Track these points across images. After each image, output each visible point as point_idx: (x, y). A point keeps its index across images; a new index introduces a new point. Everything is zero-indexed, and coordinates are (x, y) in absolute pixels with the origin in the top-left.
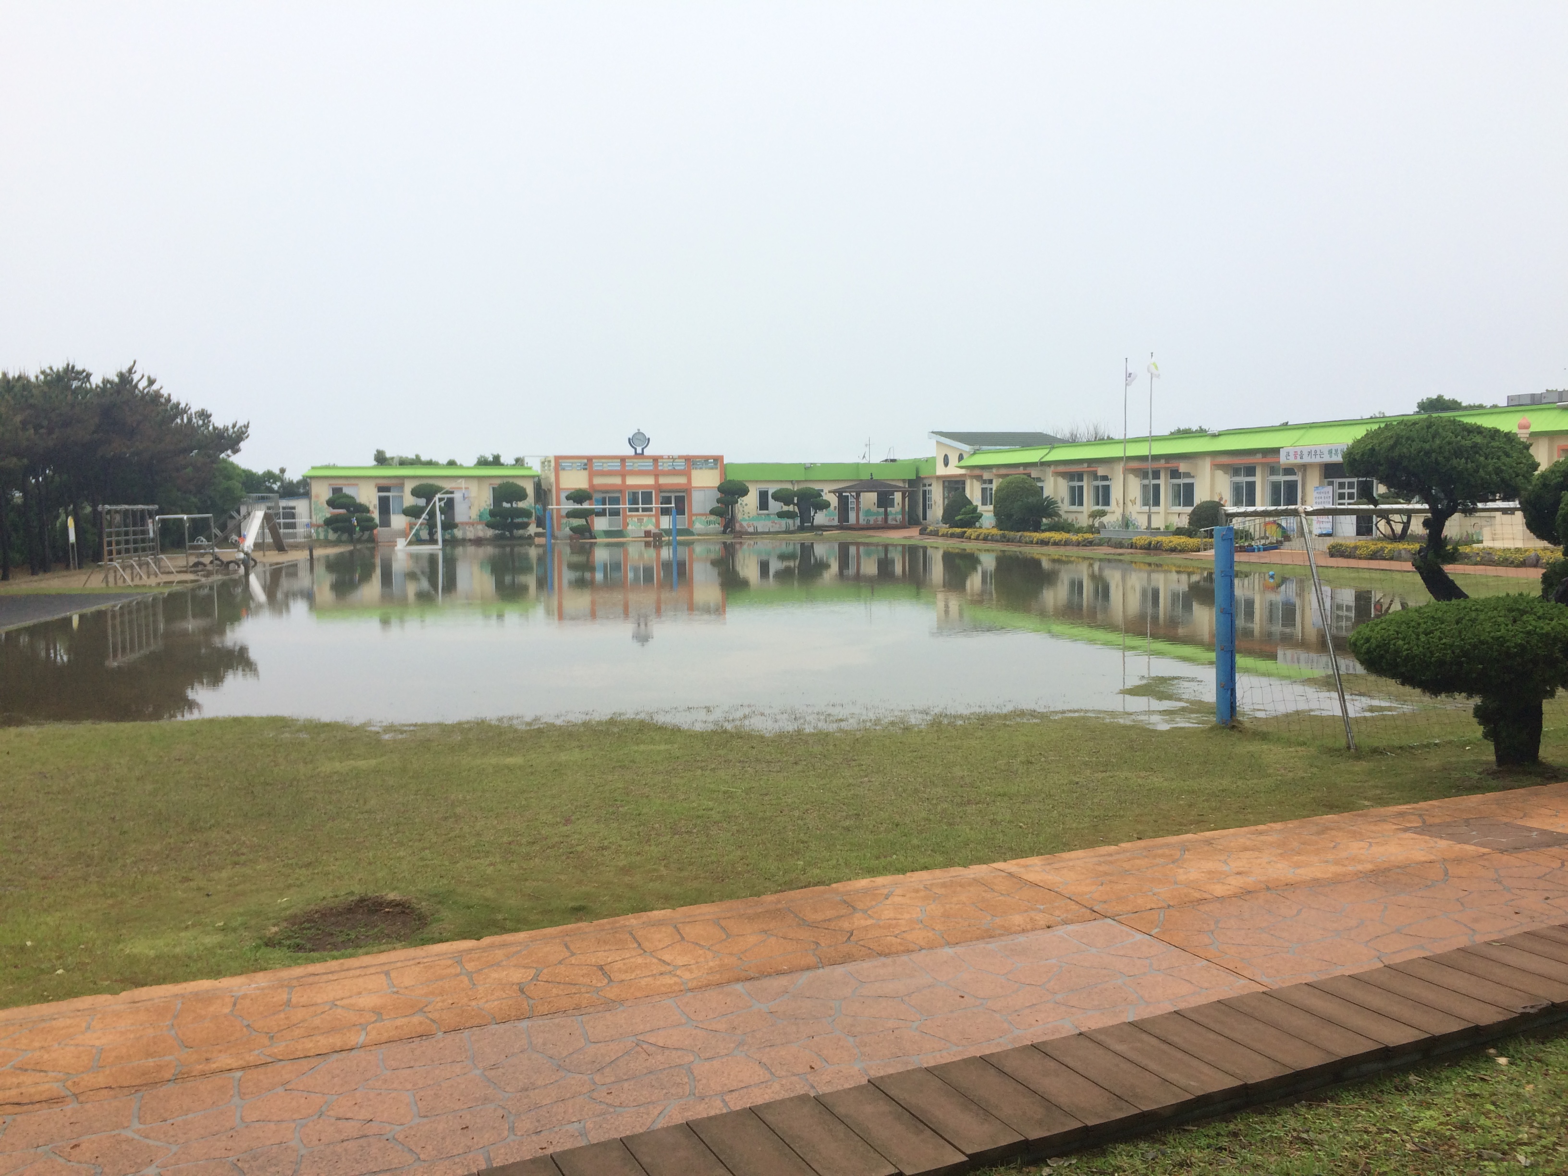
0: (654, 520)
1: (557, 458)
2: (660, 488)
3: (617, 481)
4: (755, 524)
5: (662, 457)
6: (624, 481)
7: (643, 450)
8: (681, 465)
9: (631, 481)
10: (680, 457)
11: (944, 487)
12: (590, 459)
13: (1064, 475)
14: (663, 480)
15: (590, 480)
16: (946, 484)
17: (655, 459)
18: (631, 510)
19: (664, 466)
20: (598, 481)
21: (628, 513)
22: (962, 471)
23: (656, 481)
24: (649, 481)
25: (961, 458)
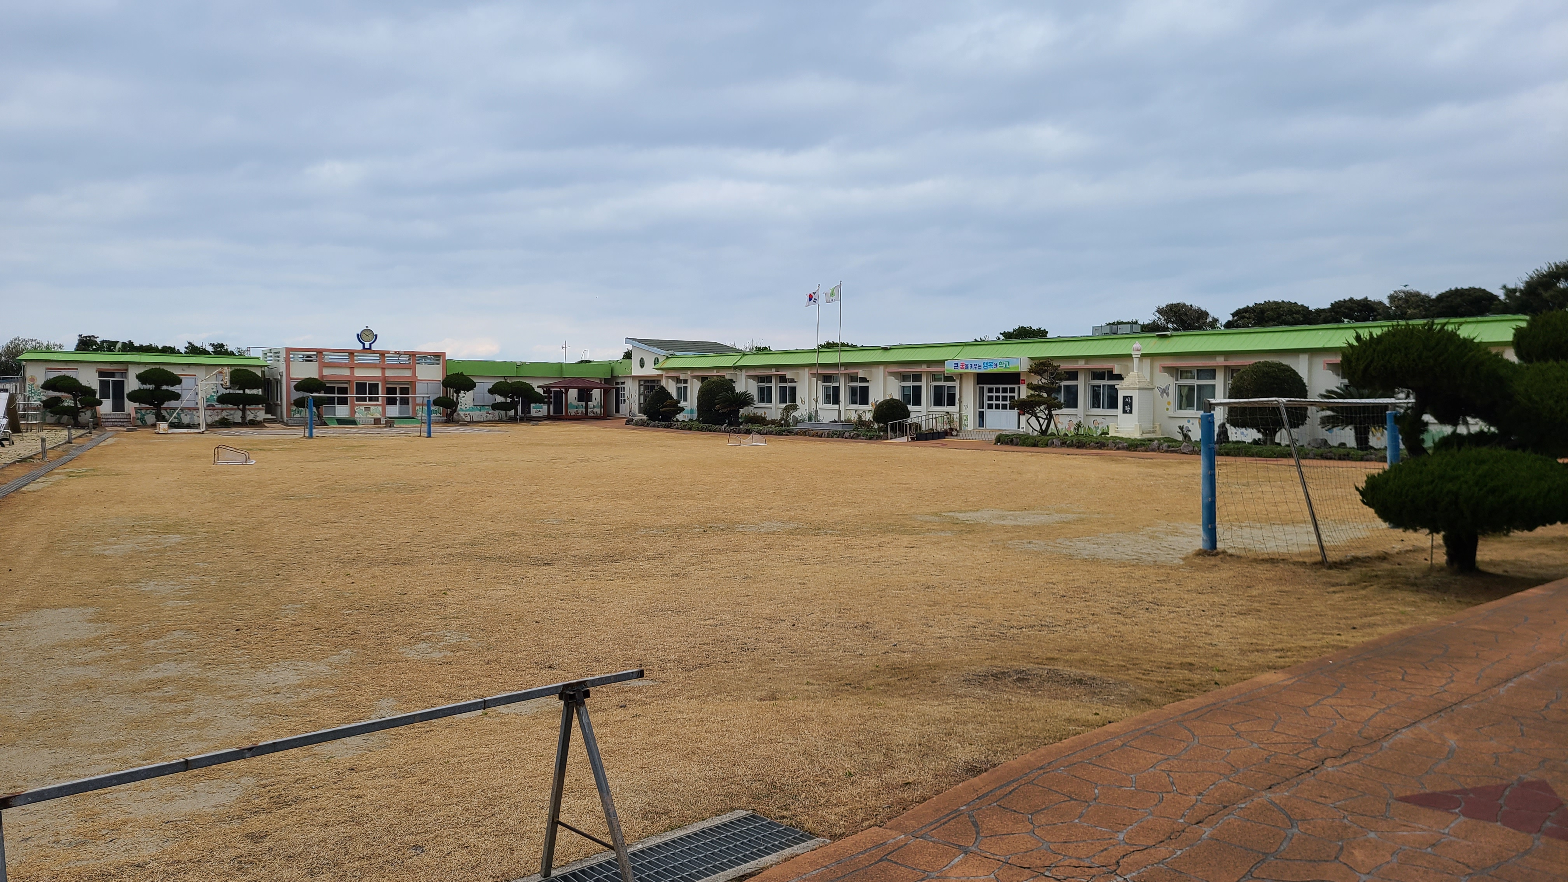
0: (380, 408)
1: (289, 350)
2: (385, 380)
3: (346, 372)
4: (472, 413)
5: (388, 352)
6: (352, 373)
7: (370, 345)
8: (404, 359)
9: (359, 373)
10: (405, 353)
11: (640, 385)
12: (320, 352)
13: (754, 377)
14: (389, 373)
15: (320, 371)
16: (642, 383)
17: (382, 354)
18: (358, 399)
19: (389, 360)
20: (327, 372)
21: (356, 403)
22: (659, 372)
23: (383, 373)
24: (377, 373)
25: (656, 361)
